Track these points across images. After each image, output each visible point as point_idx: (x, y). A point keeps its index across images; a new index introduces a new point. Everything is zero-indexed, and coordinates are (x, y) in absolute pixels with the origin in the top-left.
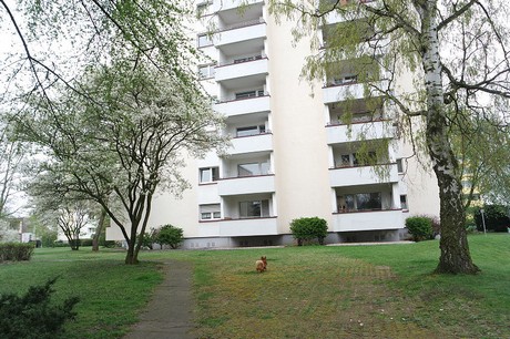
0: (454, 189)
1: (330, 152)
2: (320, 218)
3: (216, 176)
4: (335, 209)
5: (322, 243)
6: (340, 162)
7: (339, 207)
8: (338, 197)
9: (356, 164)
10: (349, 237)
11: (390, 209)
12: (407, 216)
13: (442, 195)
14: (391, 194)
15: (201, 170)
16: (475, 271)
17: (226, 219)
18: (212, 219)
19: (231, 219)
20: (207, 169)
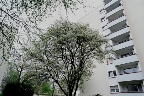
3: (115, 74)
15: (109, 72)
17: (122, 92)
18: (116, 92)
19: (124, 92)
20: (112, 72)
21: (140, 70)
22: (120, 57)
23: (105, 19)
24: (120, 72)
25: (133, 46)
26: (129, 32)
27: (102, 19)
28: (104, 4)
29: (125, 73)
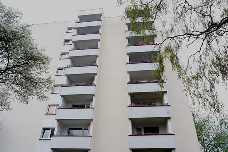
20: (48, 129)
21: (91, 133)
22: (71, 106)
23: (71, 42)
24: (61, 132)
25: (94, 95)
26: (95, 74)
27: (67, 41)
28: (78, 20)
29: (69, 135)
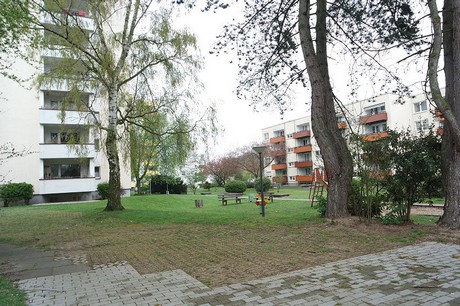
0: (116, 171)
1: (41, 130)
2: (27, 183)
4: (42, 176)
5: (27, 203)
6: (49, 139)
7: (45, 175)
8: (45, 167)
9: (64, 141)
10: (51, 198)
11: (86, 177)
12: (99, 182)
13: (110, 173)
14: (88, 166)
16: (122, 209)
